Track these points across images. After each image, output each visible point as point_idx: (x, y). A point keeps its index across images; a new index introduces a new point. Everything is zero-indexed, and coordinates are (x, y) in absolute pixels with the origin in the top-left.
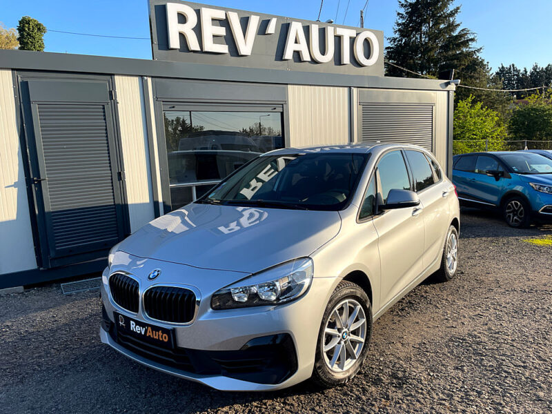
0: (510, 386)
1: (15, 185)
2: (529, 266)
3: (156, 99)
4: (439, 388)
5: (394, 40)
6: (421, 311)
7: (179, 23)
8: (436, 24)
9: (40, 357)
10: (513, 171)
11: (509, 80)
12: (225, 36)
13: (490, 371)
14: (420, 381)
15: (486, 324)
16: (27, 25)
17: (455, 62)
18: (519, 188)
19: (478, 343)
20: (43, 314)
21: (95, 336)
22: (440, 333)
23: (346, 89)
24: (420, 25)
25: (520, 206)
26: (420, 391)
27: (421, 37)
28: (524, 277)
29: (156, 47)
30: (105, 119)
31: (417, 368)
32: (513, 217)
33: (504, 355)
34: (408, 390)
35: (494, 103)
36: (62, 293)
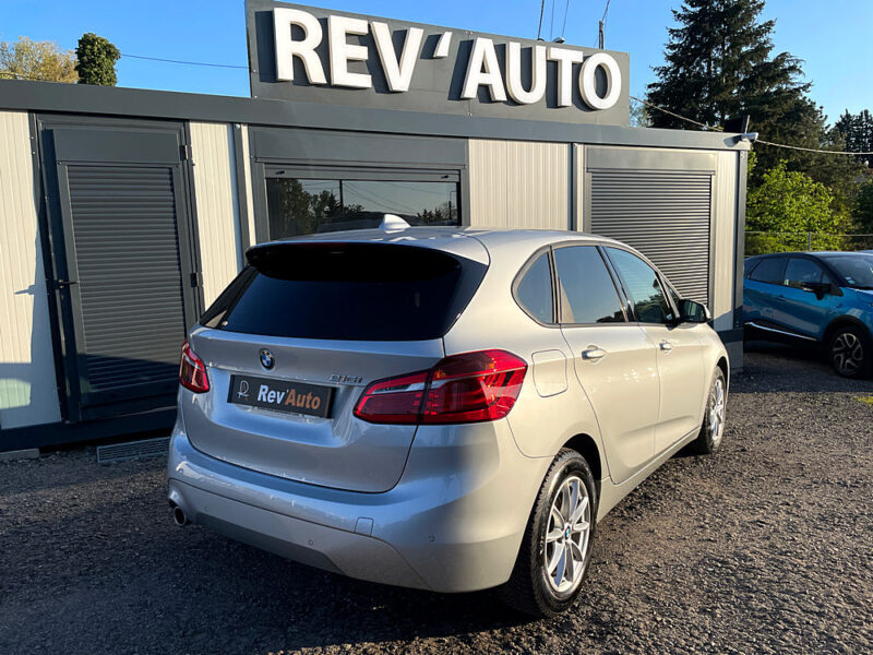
0: (790, 646)
1: (30, 291)
2: (860, 441)
3: (254, 160)
4: (667, 643)
5: (665, 71)
6: (662, 511)
7: (293, 39)
8: (735, 46)
9: (37, 562)
10: (845, 284)
11: (858, 136)
12: (367, 61)
13: (760, 618)
14: (636, 630)
15: (768, 539)
16: (89, 47)
17: (766, 108)
18: (855, 313)
19: (748, 570)
20: (57, 493)
21: (129, 531)
22: (687, 550)
23: (565, 147)
24: (709, 46)
25: (856, 343)
26: (633, 647)
27: (709, 66)
28: (849, 460)
29: (256, 77)
30: (172, 190)
31: (637, 607)
32: (845, 361)
33: (788, 592)
34: (614, 644)
35: (830, 174)
36: (96, 461)
